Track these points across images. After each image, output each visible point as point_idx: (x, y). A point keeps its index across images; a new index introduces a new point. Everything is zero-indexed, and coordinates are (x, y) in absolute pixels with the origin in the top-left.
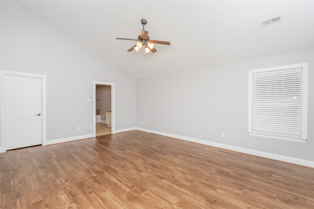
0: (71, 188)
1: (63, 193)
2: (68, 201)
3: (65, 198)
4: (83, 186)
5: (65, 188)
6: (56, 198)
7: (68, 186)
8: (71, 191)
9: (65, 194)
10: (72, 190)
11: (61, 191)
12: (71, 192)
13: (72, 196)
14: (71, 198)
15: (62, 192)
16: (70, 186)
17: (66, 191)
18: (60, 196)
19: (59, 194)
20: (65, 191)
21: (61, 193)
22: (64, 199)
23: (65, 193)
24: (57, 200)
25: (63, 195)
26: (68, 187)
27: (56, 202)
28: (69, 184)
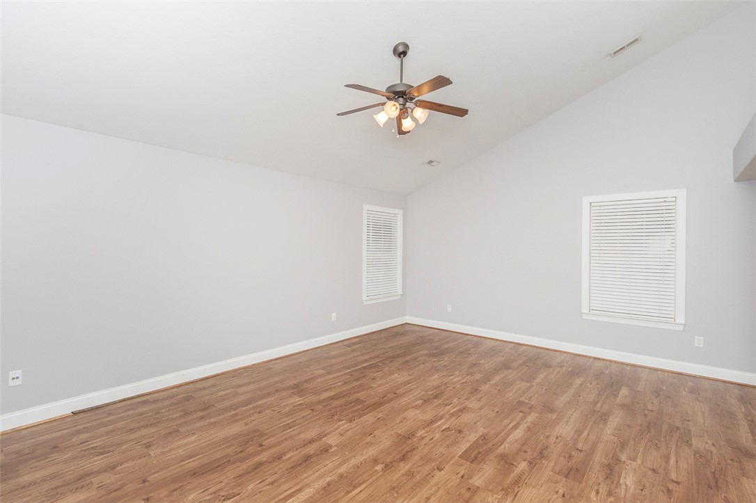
0: (599, 483)
1: (623, 487)
2: (626, 469)
3: (627, 477)
4: (574, 467)
5: (610, 494)
6: (642, 490)
7: (597, 492)
8: (605, 477)
9: (621, 482)
10: (601, 478)
11: (622, 496)
12: (607, 478)
13: (611, 470)
14: (617, 468)
15: (623, 492)
16: (596, 487)
17: (613, 486)
18: (633, 487)
19: (632, 491)
20: (616, 487)
21: (626, 491)
22: (631, 477)
23: (618, 485)
24: (644, 486)
25: (626, 485)
26: (601, 490)
27: (647, 485)
28: (594, 493)
